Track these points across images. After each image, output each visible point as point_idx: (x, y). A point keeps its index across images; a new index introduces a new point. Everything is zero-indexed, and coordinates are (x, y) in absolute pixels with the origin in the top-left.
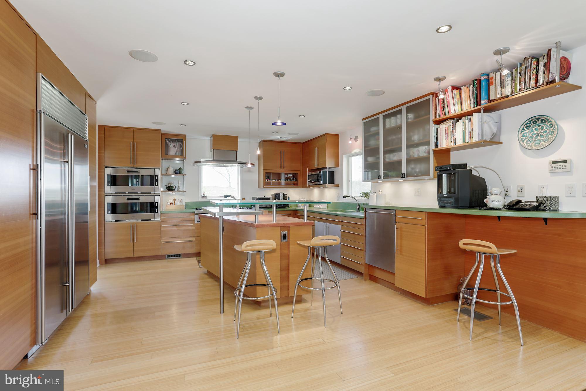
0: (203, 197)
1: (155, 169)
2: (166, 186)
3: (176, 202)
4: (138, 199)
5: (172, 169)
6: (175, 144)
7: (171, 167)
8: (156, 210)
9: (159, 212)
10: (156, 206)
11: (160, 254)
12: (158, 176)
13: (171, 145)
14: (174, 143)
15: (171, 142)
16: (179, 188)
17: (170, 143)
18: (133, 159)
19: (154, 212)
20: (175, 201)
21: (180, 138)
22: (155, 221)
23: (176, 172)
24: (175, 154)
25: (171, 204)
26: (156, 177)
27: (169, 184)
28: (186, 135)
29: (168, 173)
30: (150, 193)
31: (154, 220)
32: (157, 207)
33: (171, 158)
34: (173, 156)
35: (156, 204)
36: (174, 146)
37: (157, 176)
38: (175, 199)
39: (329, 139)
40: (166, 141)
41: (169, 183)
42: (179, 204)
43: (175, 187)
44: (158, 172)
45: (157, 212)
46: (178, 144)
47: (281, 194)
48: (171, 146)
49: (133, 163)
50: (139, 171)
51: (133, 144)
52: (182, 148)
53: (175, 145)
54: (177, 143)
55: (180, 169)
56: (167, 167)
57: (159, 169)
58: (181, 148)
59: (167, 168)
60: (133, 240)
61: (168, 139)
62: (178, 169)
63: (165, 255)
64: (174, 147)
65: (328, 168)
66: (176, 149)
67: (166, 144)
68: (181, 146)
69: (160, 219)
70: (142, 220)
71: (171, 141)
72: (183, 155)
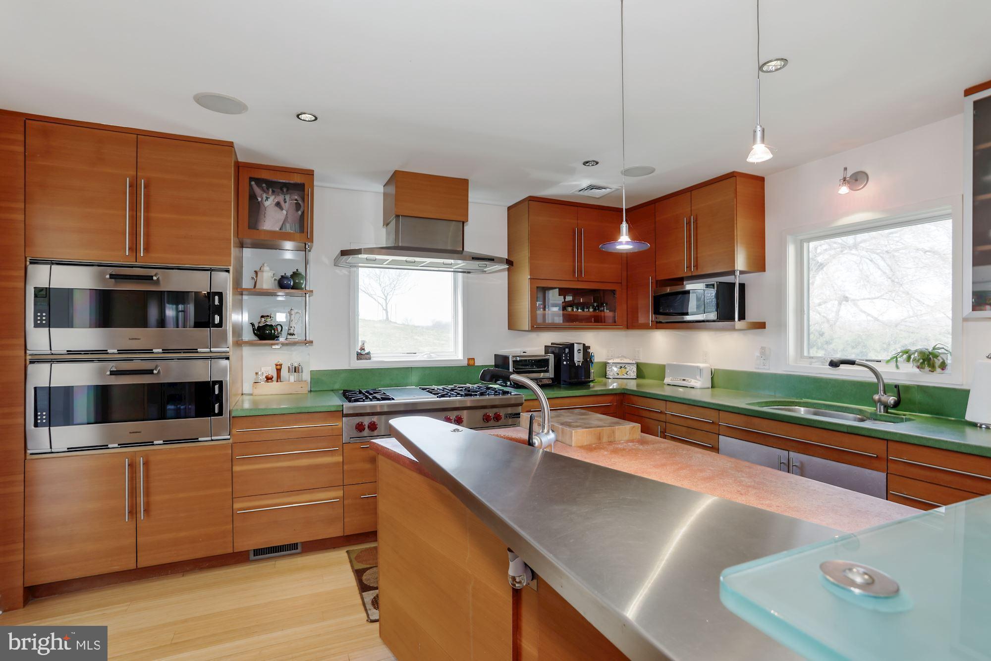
0: (360, 356)
1: (211, 270)
2: (253, 325)
3: (284, 372)
4: (150, 372)
5: (270, 274)
6: (280, 198)
7: (266, 268)
8: (217, 406)
9: (226, 414)
10: (217, 392)
11: (230, 551)
12: (221, 293)
13: (269, 202)
14: (278, 195)
15: (268, 193)
16: (291, 331)
17: (264, 196)
18: (134, 234)
19: (209, 412)
20: (279, 371)
21: (297, 179)
22: (213, 443)
23: (282, 283)
24: (280, 229)
25: (269, 379)
26: (217, 298)
27: (263, 319)
28: (313, 171)
29: (257, 287)
30: (195, 351)
31: (210, 439)
32: (219, 398)
33: (269, 243)
34: (272, 233)
35: (217, 387)
36: (278, 204)
37: (220, 295)
38: (281, 365)
39: (742, 187)
40: (250, 186)
41: (262, 317)
42: (293, 378)
43: (279, 328)
44: (224, 281)
45: (220, 413)
46: (289, 201)
47: (576, 347)
48: (267, 203)
49: (134, 248)
50: (155, 278)
51: (134, 186)
52: (303, 213)
53: (282, 203)
54: (288, 197)
55: (295, 275)
56: (258, 269)
57: (228, 271)
58: (300, 213)
59: (256, 272)
60: (133, 512)
61: (259, 181)
62: (289, 274)
63: (248, 551)
64: (277, 209)
65: (738, 273)
66: (285, 212)
67: (253, 197)
68: (298, 206)
69: (229, 437)
70: (166, 442)
71: (268, 189)
72: (305, 230)
